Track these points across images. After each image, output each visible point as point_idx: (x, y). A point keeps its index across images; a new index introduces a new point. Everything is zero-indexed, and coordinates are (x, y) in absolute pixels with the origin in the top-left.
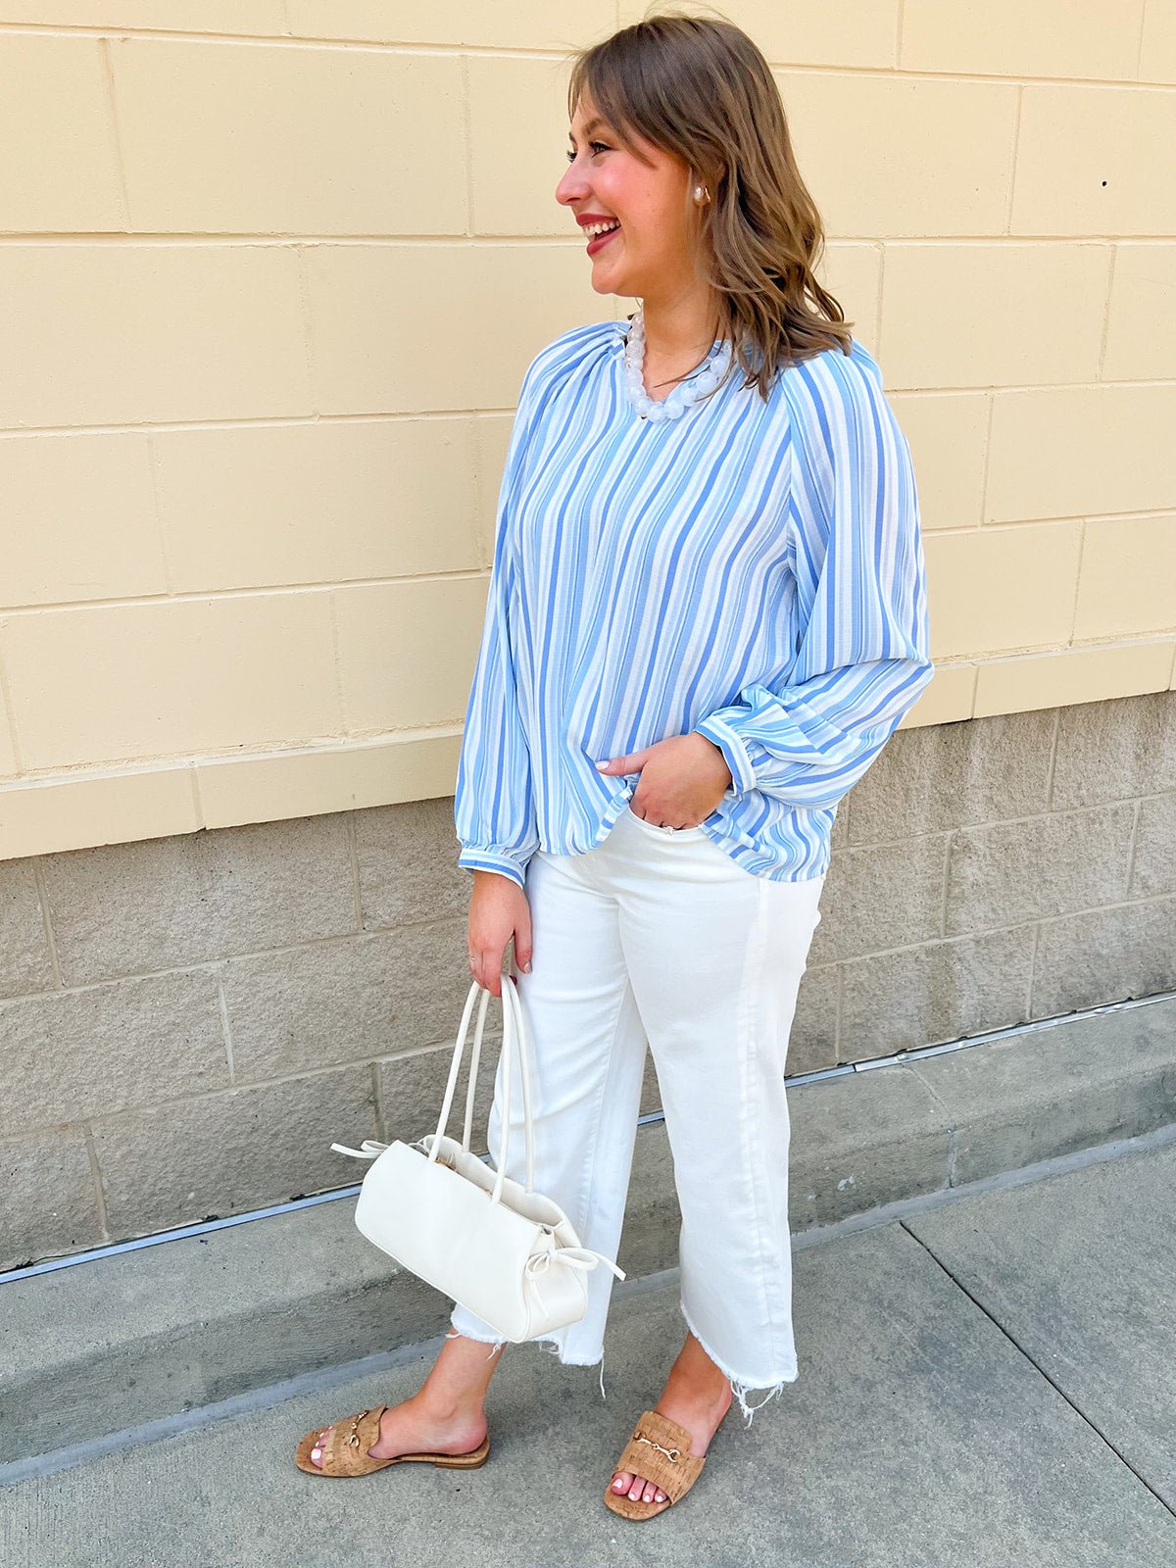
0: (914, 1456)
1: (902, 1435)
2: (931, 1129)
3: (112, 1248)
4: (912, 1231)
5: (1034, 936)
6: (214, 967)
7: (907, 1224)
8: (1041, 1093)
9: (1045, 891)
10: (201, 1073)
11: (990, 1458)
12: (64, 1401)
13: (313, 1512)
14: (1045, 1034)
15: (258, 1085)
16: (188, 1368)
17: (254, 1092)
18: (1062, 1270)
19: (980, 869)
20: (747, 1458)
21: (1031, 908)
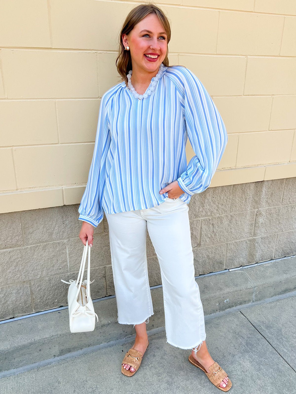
0: (246, 375)
1: (243, 369)
2: (249, 287)
3: (35, 314)
4: (243, 314)
5: (276, 237)
6: (65, 241)
7: (242, 312)
8: (277, 279)
9: (279, 226)
10: (61, 268)
11: (266, 376)
12: (22, 354)
13: (88, 386)
14: (278, 262)
16: (55, 346)
17: (74, 273)
18: (283, 325)
19: (263, 219)
21: (276, 230)
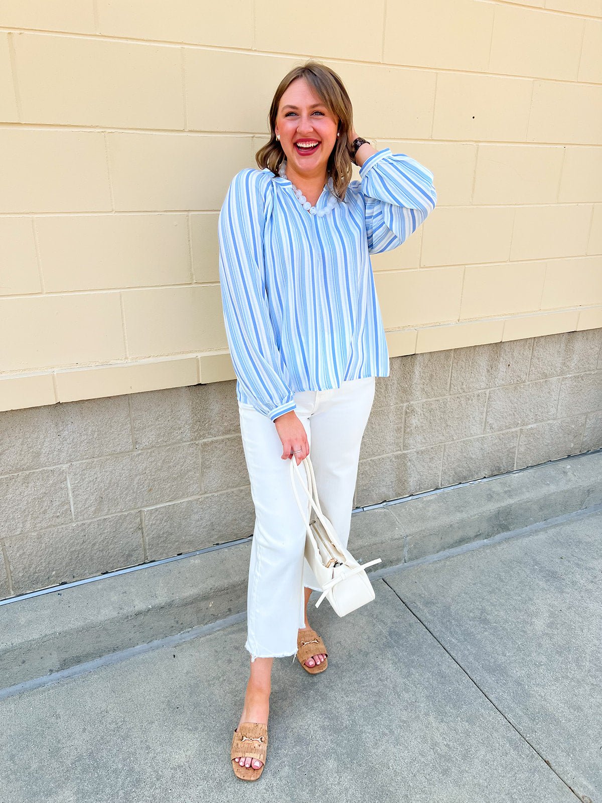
0: (385, 686)
1: (380, 676)
2: (396, 537)
3: (15, 598)
4: (388, 582)
5: (442, 450)
6: (65, 467)
7: (385, 580)
8: (445, 520)
9: (447, 430)
10: (58, 516)
11: (418, 686)
13: (109, 720)
14: (447, 493)
15: (86, 521)
16: (51, 654)
17: (83, 524)
18: (453, 599)
19: (419, 420)
20: (311, 689)
21: (441, 438)
